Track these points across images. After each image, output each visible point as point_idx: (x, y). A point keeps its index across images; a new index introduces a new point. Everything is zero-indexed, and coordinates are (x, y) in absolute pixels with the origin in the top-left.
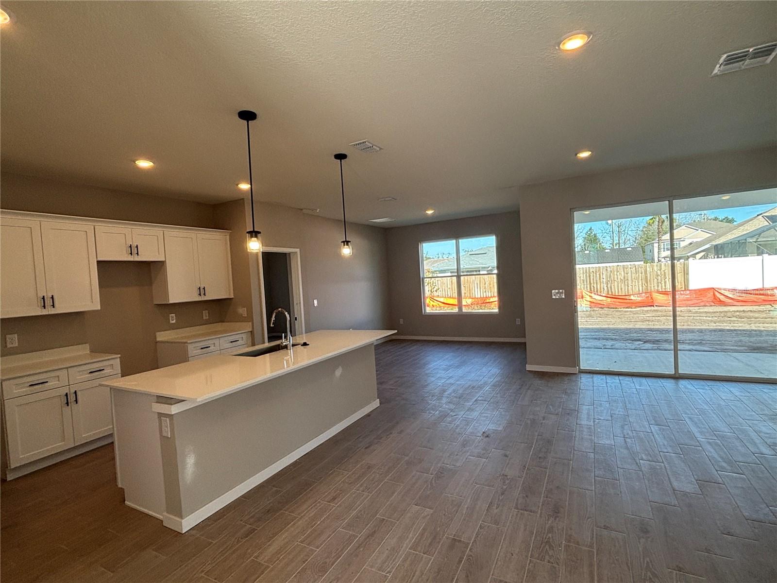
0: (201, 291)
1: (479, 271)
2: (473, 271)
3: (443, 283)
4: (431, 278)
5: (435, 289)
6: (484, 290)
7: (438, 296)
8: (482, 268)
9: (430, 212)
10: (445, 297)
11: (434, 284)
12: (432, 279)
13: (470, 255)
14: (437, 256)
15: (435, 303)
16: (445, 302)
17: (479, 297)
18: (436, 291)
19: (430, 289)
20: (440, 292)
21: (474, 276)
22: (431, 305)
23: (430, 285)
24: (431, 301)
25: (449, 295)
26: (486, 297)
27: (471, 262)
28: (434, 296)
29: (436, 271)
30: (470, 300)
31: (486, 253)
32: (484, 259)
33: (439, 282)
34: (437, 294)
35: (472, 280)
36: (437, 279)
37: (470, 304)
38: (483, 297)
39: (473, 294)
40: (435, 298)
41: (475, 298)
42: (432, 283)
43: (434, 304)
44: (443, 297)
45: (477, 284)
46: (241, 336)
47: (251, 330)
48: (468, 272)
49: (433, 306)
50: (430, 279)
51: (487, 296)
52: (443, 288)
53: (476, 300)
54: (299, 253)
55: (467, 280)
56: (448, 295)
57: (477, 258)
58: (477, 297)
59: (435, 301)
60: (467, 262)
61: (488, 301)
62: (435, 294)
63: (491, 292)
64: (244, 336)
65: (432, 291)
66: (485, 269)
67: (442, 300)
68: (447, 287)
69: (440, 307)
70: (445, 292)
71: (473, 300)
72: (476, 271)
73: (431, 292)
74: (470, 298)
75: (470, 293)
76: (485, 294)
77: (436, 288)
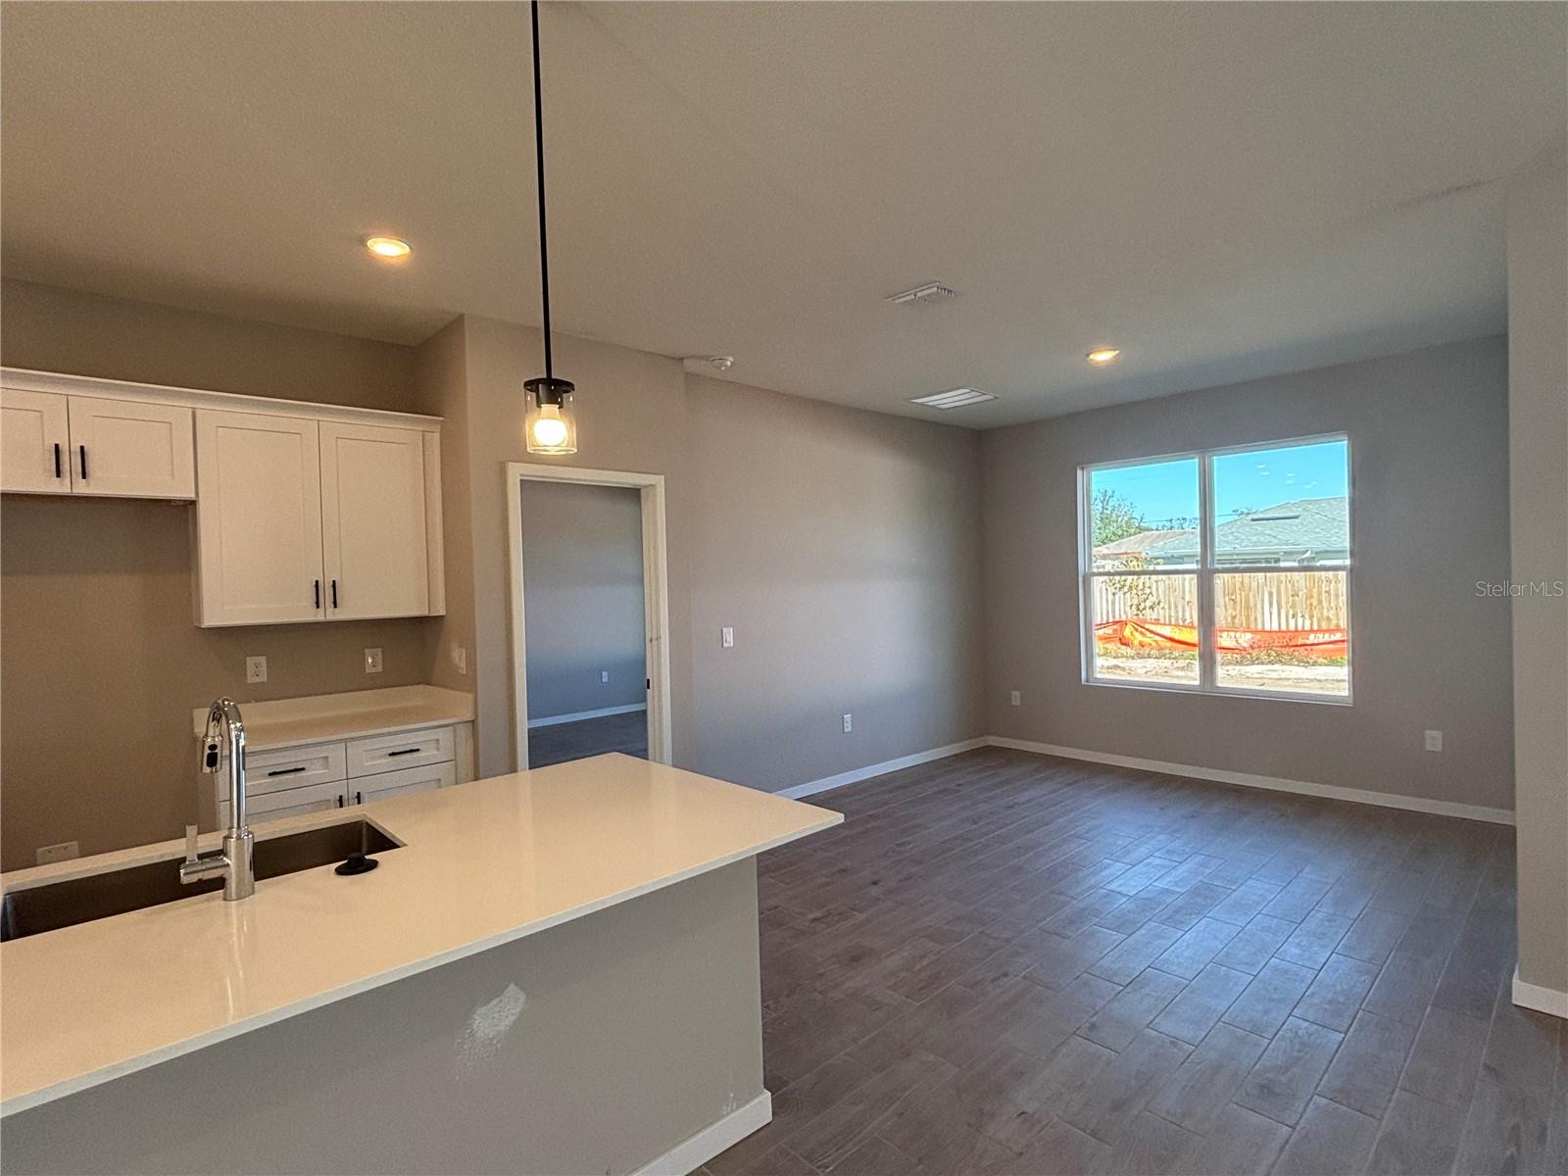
0: (325, 592)
1: (1277, 560)
2: (1258, 561)
3: (1170, 589)
4: (1138, 574)
5: (1148, 604)
6: (1291, 612)
7: (1158, 620)
8: (1285, 553)
9: (1103, 357)
10: (1177, 625)
11: (1148, 591)
12: (1143, 577)
13: (1253, 520)
14: (1168, 524)
15: (1149, 639)
16: (1176, 637)
17: (1275, 628)
18: (1152, 608)
19: (1135, 602)
20: (1161, 612)
21: (1261, 575)
22: (1136, 642)
23: (1135, 591)
24: (1137, 634)
25: (1188, 621)
26: (1296, 631)
27: (1254, 539)
28: (1145, 622)
29: (1156, 558)
30: (1249, 636)
31: (1296, 517)
32: (1292, 531)
33: (1161, 587)
34: (1154, 616)
35: (1254, 585)
36: (1154, 577)
37: (1246, 645)
38: (1288, 631)
39: (1256, 619)
40: (1147, 626)
41: (1264, 631)
42: (1141, 587)
43: (1146, 640)
44: (1170, 624)
45: (1271, 594)
46: (432, 735)
47: (469, 717)
48: (1244, 561)
49: (1142, 645)
50: (1135, 577)
51: (1300, 628)
52: (1172, 600)
53: (1266, 636)
54: (661, 491)
55: (1242, 583)
56: (1184, 621)
57: (1271, 529)
58: (1267, 628)
59: (1148, 634)
60: (1243, 537)
61: (1300, 641)
62: (1149, 615)
63: (1311, 617)
64: (445, 736)
65: (1141, 607)
66: (1295, 556)
67: (1167, 631)
68: (1183, 598)
69: (1161, 649)
70: (1177, 612)
71: (1258, 637)
72: (1267, 561)
73: (1138, 609)
74: (1248, 630)
75: (1248, 617)
76: (1292, 622)
77: (1152, 599)
